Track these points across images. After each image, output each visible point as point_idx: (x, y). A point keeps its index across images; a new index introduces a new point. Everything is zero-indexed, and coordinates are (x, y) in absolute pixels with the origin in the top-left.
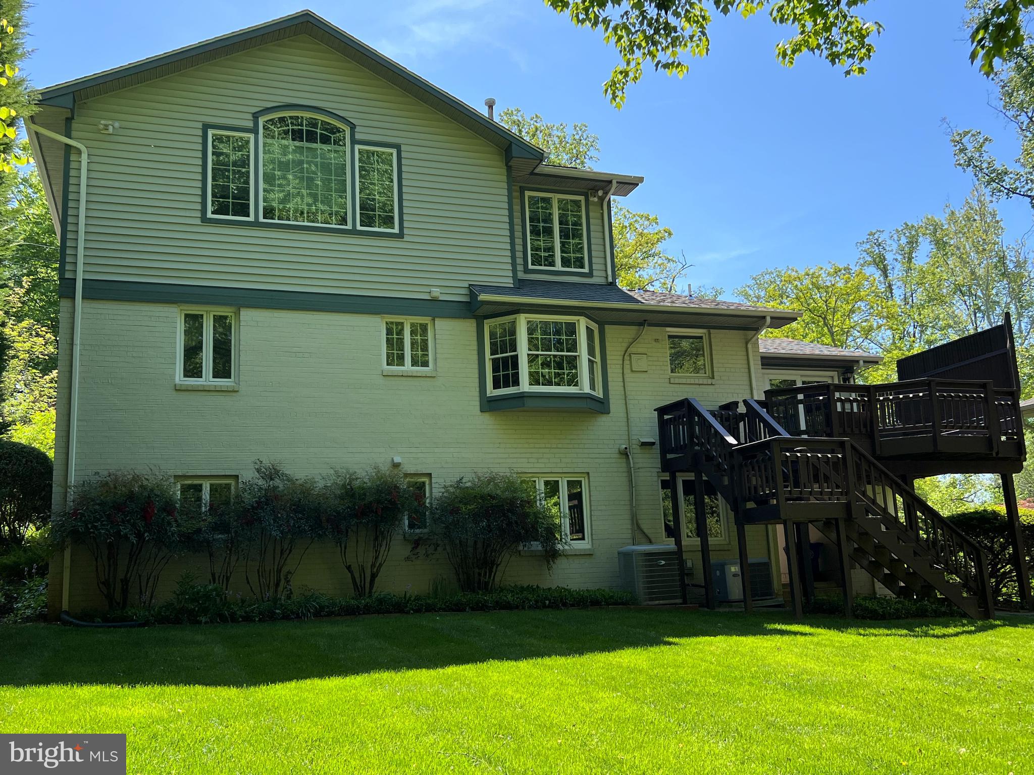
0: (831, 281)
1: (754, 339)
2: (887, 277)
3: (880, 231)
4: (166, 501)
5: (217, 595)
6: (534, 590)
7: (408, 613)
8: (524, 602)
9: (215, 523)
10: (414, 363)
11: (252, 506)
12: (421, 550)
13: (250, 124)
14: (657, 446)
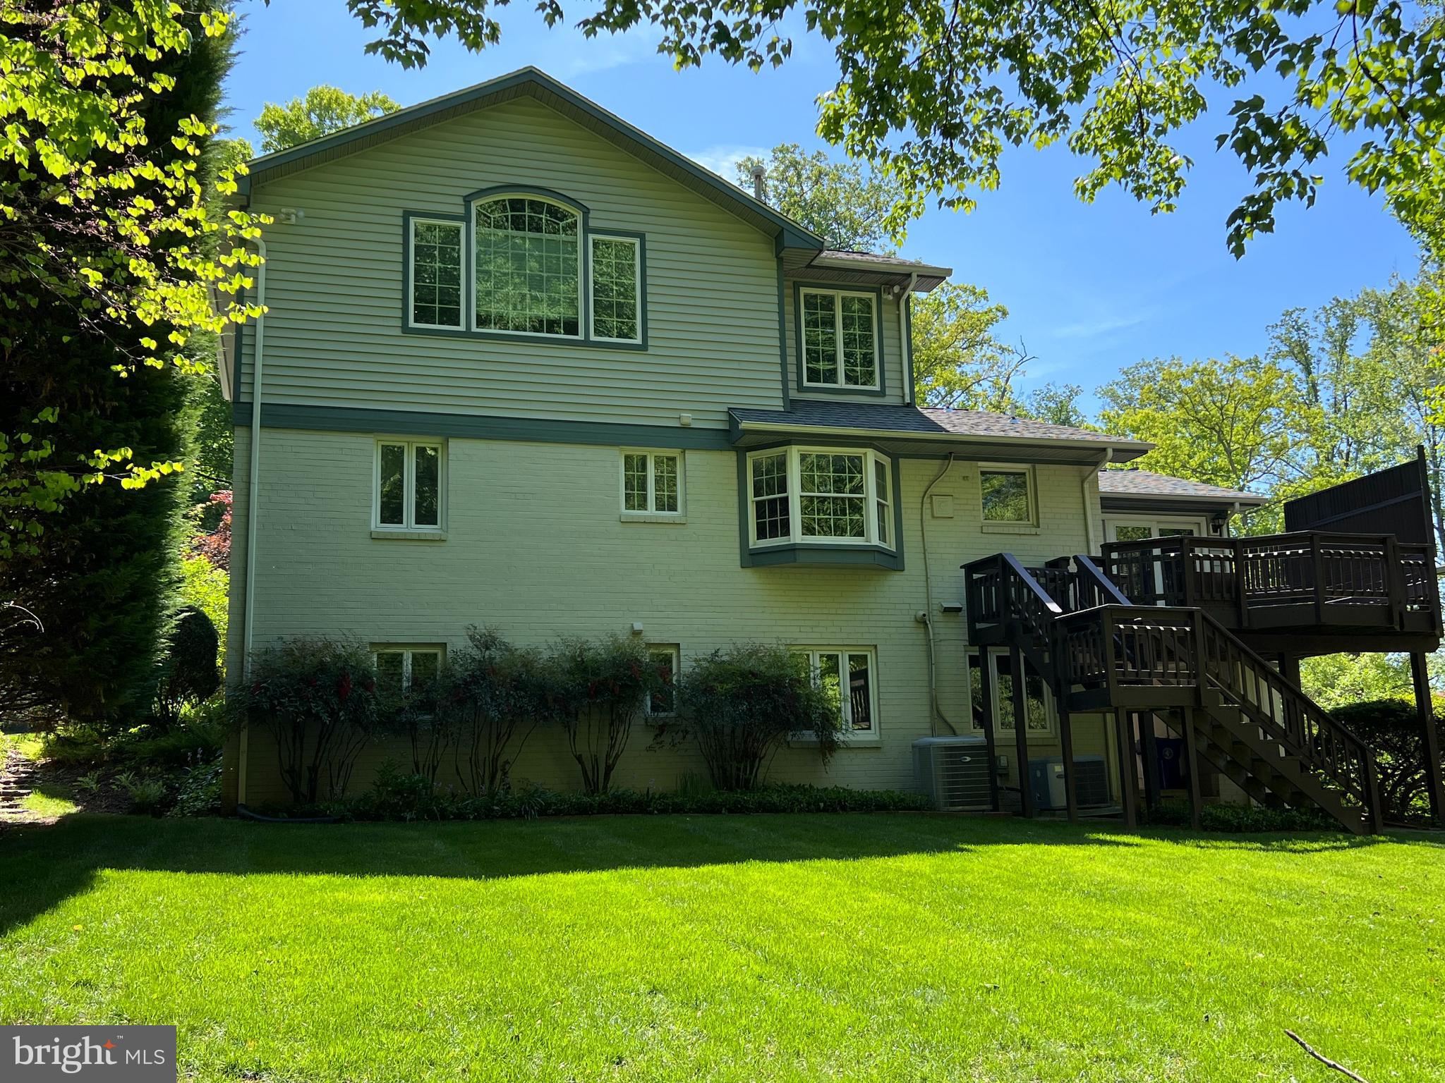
0: (1228, 380)
1: (1091, 477)
2: (1309, 373)
3: (1300, 310)
4: (364, 674)
5: (424, 787)
6: (805, 790)
7: (651, 813)
8: (793, 804)
9: (422, 701)
10: (660, 507)
11: (465, 680)
12: (667, 738)
13: (460, 210)
14: (964, 613)
